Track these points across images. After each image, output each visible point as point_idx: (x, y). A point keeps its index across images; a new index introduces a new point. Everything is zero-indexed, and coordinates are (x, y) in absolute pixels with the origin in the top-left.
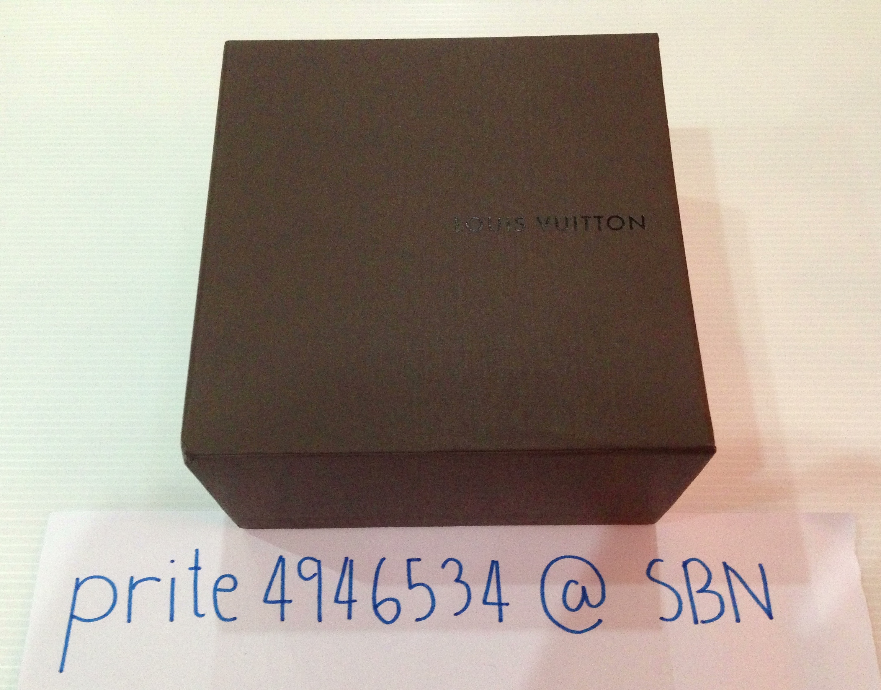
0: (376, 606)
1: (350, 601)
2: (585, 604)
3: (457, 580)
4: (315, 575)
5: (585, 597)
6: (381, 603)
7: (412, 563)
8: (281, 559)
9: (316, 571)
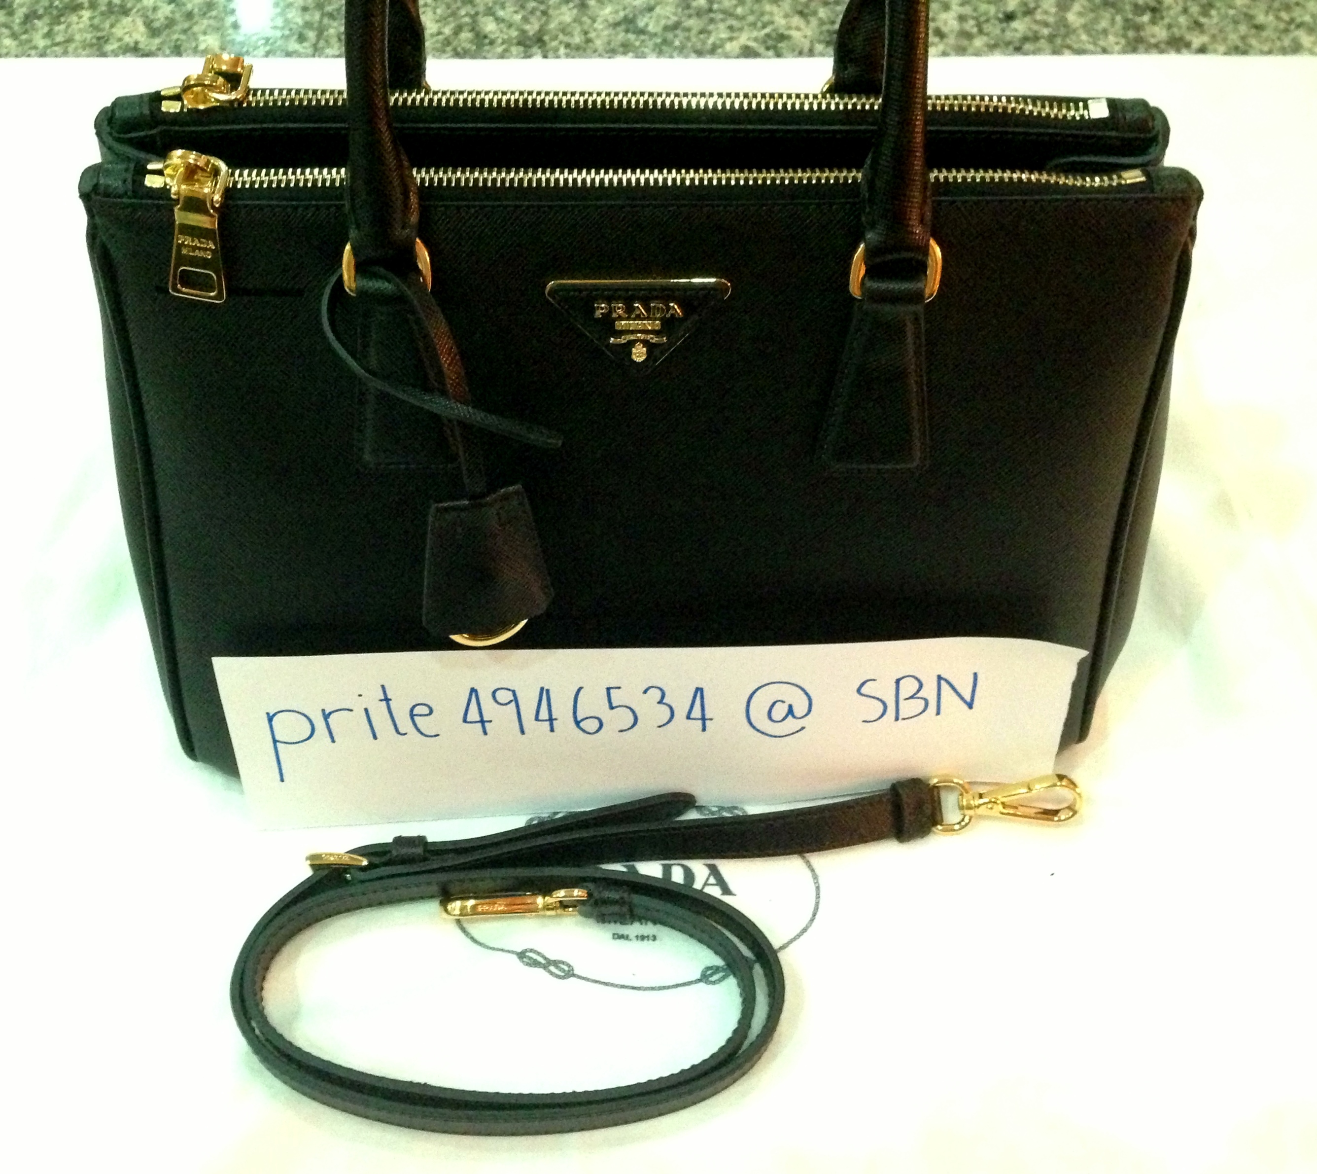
0: (577, 723)
1: (551, 720)
2: (790, 716)
3: (660, 702)
4: (511, 701)
5: (790, 711)
6: (582, 720)
7: (612, 691)
8: (473, 691)
9: (512, 698)
